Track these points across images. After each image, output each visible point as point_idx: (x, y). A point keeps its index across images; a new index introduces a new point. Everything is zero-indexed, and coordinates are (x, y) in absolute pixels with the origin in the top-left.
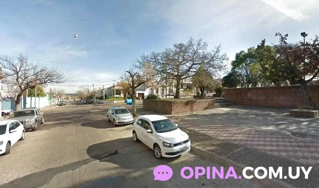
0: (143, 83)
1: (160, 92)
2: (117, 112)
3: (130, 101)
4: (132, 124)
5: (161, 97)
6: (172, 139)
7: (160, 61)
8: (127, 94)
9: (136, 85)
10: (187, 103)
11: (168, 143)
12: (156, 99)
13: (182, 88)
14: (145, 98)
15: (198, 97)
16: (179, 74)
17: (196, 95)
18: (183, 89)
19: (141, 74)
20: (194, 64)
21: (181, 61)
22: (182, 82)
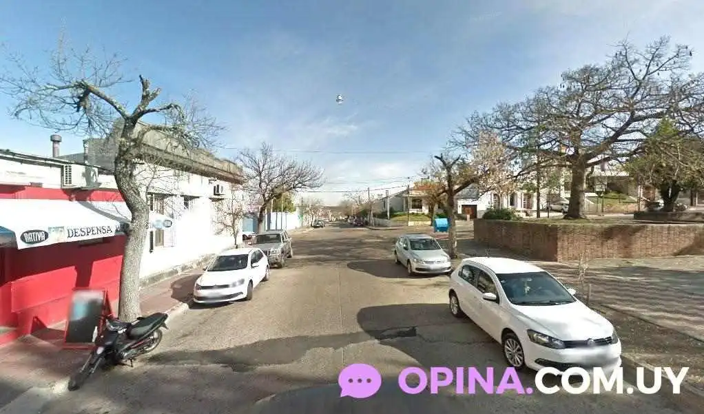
0: (475, 180)
1: (519, 201)
2: (414, 245)
3: (442, 222)
4: (448, 274)
5: (523, 215)
6: (558, 326)
7: (520, 124)
8: (436, 207)
9: (456, 187)
10: (608, 234)
11: (545, 336)
12: (509, 218)
13: (591, 188)
14: (479, 216)
15: (651, 214)
16: (580, 151)
17: (643, 208)
18: (594, 194)
19: (470, 159)
20: (633, 119)
21: (589, 114)
22: (591, 173)
